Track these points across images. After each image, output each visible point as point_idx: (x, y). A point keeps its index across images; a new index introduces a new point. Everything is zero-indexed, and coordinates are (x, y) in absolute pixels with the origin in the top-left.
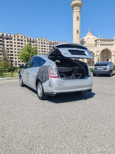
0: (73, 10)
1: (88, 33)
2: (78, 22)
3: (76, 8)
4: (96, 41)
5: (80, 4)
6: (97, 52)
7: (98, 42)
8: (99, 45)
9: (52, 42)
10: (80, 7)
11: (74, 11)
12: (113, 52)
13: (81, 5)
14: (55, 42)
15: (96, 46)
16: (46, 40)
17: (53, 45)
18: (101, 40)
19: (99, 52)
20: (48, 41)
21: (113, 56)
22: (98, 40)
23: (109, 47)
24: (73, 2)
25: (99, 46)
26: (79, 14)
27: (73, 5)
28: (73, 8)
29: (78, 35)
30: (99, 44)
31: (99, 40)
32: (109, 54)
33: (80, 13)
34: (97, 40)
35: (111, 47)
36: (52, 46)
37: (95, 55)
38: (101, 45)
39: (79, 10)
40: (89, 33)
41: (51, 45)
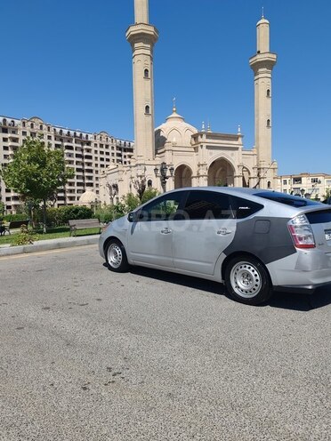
0: (133, 51)
1: (172, 116)
2: (148, 83)
3: (141, 44)
4: (195, 137)
5: (152, 35)
6: (199, 166)
7: (200, 139)
8: (204, 148)
9: (65, 132)
10: (152, 45)
11: (136, 52)
12: (238, 166)
13: (155, 40)
14: (72, 133)
15: (196, 150)
16: (44, 127)
17: (69, 141)
18: (209, 136)
19: (204, 167)
20: (52, 129)
21: (239, 177)
22: (202, 136)
23: (227, 155)
24: (132, 29)
25: (203, 151)
26: (149, 62)
27: (133, 35)
28: (132, 45)
29: (149, 119)
30: (204, 145)
31: (204, 136)
32: (228, 173)
33: (152, 59)
34: (197, 134)
35: (232, 154)
36: (66, 144)
37: (194, 174)
38: (208, 147)
39: (148, 52)
40: (175, 115)
41: (61, 140)
